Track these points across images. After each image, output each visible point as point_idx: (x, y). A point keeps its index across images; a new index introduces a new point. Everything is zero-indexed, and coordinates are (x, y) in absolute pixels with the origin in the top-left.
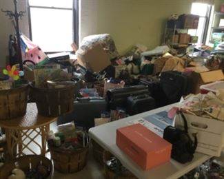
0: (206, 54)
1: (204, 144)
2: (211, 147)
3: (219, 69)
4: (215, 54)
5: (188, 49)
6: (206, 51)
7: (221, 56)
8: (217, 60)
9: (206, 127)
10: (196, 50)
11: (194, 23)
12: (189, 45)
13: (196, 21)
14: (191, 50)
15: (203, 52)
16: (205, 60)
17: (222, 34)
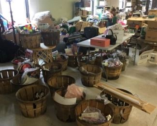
3: (105, 27)
7: (104, 21)
8: (103, 23)
12: (88, 16)
17: (101, 10)
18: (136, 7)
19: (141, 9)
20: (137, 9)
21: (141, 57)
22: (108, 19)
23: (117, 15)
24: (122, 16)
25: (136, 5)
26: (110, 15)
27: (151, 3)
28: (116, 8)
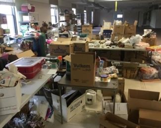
0: (19, 40)
1: (6, 107)
2: (11, 108)
3: (29, 49)
4: (24, 40)
5: (5, 39)
6: (19, 38)
7: (28, 41)
8: (26, 44)
9: (3, 95)
10: (11, 39)
11: (3, 20)
12: (5, 36)
13: (4, 18)
14: (7, 40)
15: (17, 40)
16: (19, 45)
17: (27, 26)
18: (71, 21)
19: (77, 23)
20: (72, 24)
21: (71, 108)
22: (33, 39)
23: (48, 32)
24: (54, 33)
25: (71, 19)
26: (35, 34)
27: (86, 16)
28: (47, 23)
